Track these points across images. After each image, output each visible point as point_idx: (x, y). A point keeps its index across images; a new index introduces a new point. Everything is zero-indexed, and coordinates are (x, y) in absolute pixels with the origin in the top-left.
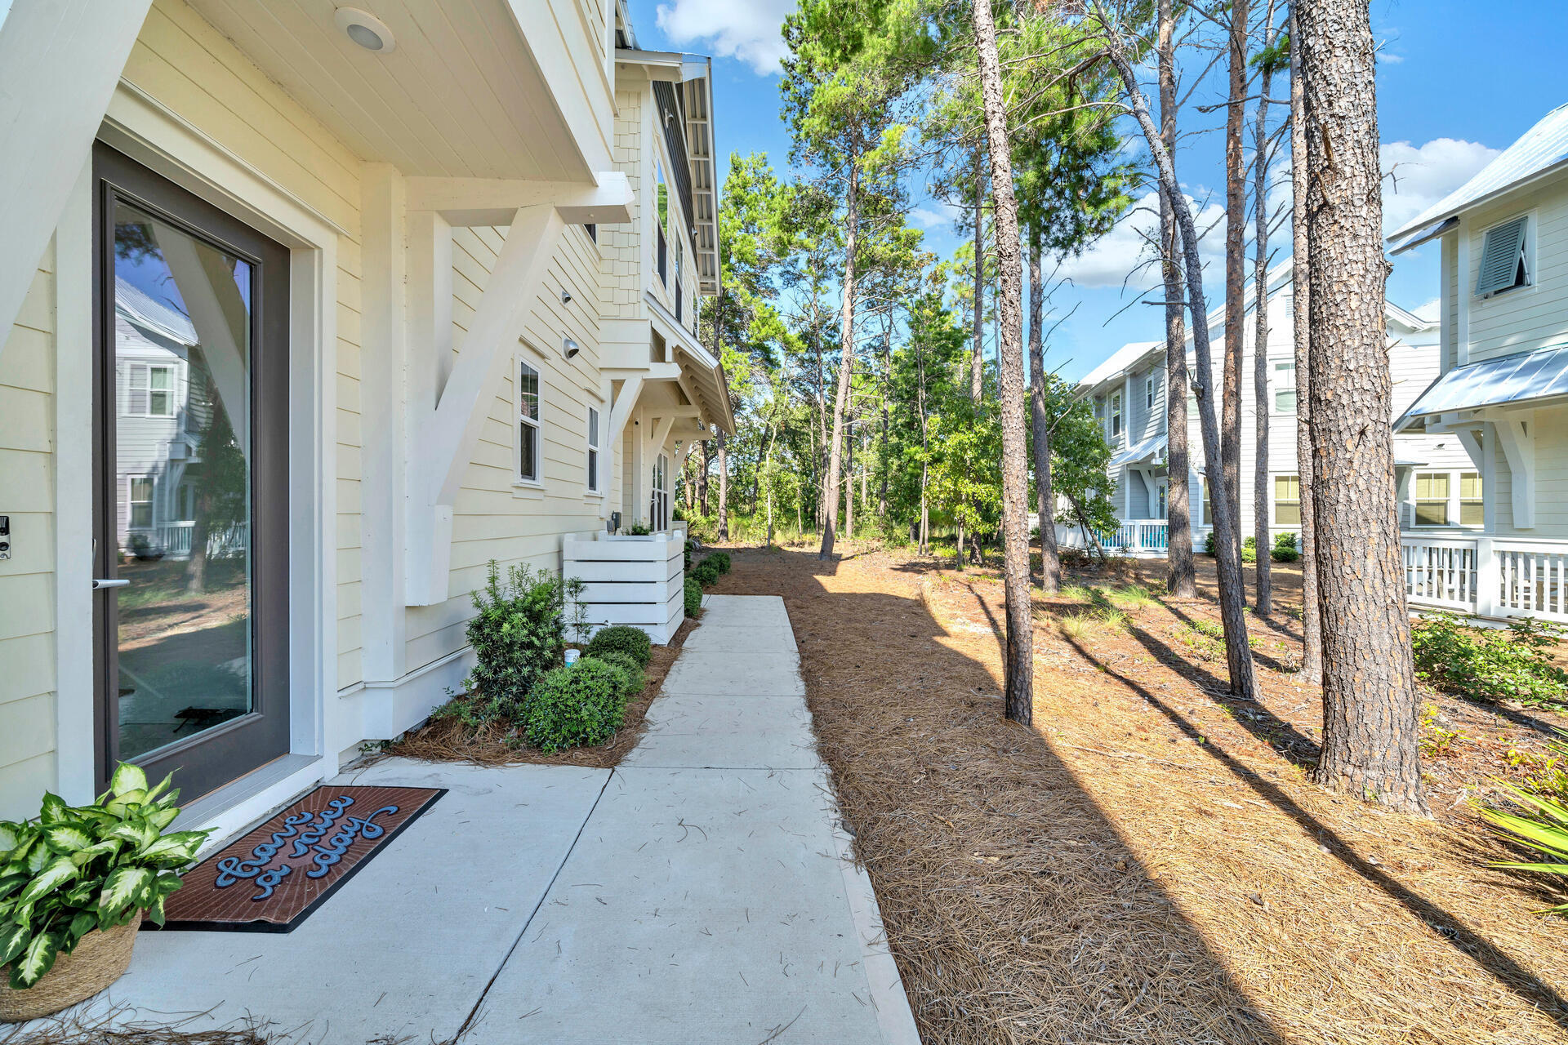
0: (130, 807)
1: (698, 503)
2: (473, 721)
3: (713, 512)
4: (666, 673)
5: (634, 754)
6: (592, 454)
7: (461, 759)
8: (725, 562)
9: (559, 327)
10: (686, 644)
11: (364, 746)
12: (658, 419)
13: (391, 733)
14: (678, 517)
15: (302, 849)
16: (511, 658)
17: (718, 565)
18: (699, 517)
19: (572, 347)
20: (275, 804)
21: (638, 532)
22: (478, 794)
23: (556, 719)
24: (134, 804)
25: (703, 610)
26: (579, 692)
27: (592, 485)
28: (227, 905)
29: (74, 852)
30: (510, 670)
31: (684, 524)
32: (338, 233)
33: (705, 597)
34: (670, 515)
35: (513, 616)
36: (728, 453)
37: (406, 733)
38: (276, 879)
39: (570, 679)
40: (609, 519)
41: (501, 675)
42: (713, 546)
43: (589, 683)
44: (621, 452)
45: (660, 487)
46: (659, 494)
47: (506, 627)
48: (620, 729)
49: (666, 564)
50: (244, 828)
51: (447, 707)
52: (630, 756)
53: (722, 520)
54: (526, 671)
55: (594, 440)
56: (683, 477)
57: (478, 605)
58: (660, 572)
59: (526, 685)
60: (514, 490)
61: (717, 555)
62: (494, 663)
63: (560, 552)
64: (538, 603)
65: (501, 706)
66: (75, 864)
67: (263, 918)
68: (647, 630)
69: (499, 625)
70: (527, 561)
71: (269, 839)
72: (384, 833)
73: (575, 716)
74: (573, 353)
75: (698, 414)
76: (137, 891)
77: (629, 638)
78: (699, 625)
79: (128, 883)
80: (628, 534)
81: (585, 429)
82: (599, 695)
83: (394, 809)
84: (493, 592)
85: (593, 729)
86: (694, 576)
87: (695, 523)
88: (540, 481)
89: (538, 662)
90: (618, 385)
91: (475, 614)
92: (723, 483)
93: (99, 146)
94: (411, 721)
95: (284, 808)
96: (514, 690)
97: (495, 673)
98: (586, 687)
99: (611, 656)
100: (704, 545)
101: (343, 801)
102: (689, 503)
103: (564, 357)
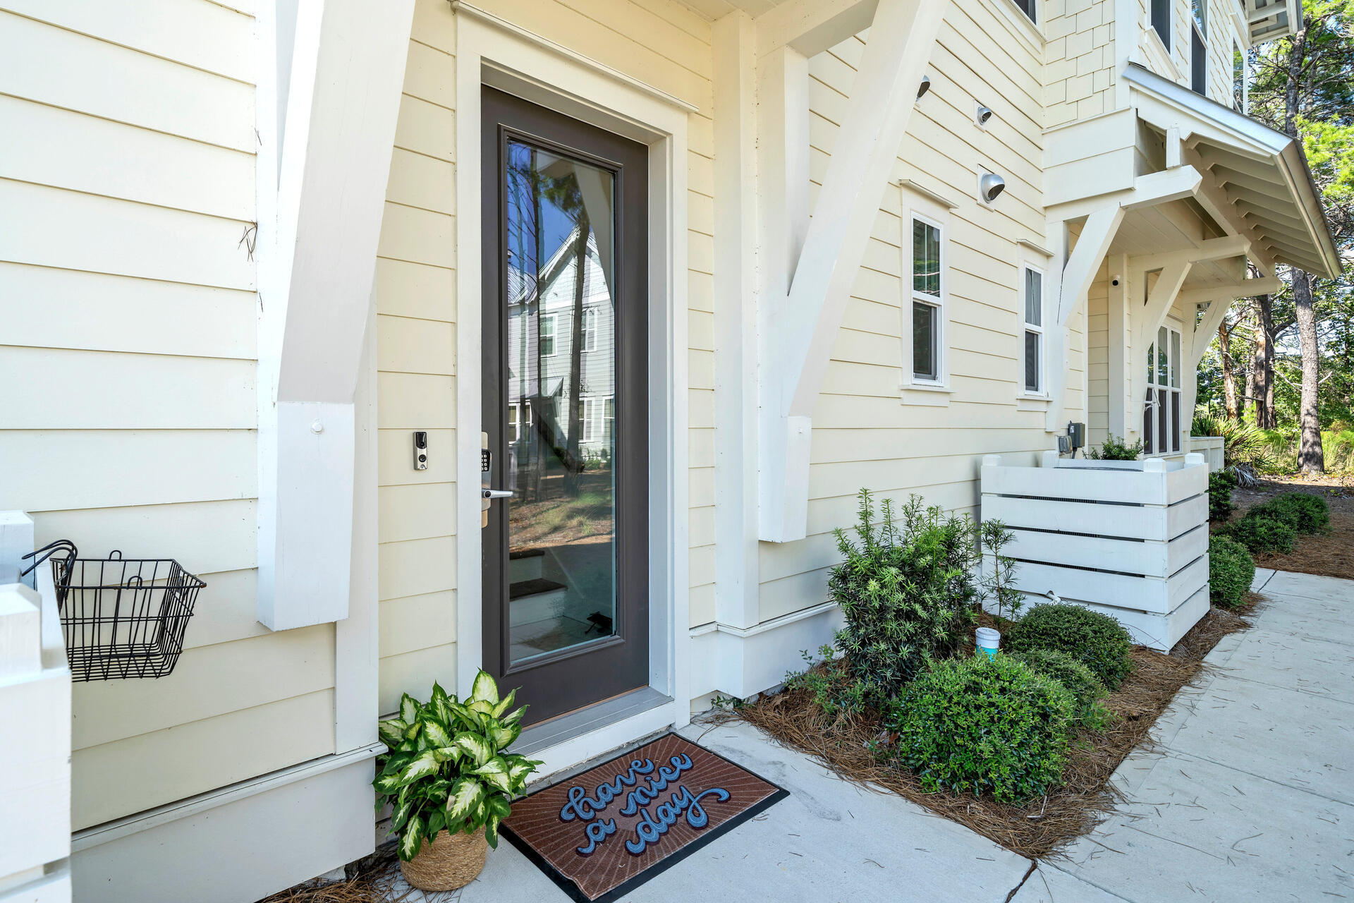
0: (482, 717)
1: (1250, 407)
2: (831, 705)
3: (1286, 422)
4: (1163, 704)
5: (1079, 848)
6: (1031, 338)
7: (814, 753)
8: (1314, 513)
9: (972, 159)
10: (1212, 658)
11: (717, 699)
12: (1157, 272)
13: (744, 691)
14: (1203, 429)
15: (632, 808)
16: (883, 629)
17: (1295, 518)
18: (1252, 430)
19: (994, 184)
20: (631, 739)
21: (1115, 453)
22: (822, 815)
23: (940, 741)
24: (485, 714)
25: (1257, 599)
26: (978, 708)
27: (1032, 382)
28: (558, 845)
29: (438, 747)
30: (883, 646)
31: (1220, 442)
32: (688, 112)
33: (1259, 573)
34: (1186, 424)
35: (885, 571)
36: (1321, 314)
37: (761, 694)
38: (601, 837)
39: (964, 681)
40: (1063, 433)
41: (871, 650)
42: (1286, 481)
43: (996, 698)
44: (1085, 329)
45: (1163, 381)
46: (1162, 394)
47: (873, 585)
48: (1053, 790)
49: (1164, 512)
50: (602, 756)
51: (803, 677)
52: (1070, 849)
53: (1308, 435)
54: (905, 651)
55: (1033, 313)
56: (1220, 364)
57: (844, 548)
58: (1155, 524)
59: (907, 670)
60: (902, 394)
61: (1294, 498)
62: (862, 631)
63: (976, 481)
64: (923, 555)
65: (866, 695)
66: (437, 760)
67: (576, 880)
68: (1124, 619)
69: (865, 579)
70: (919, 492)
71: (611, 780)
72: (707, 826)
73: (971, 745)
74: (995, 192)
75: (1246, 248)
76: (474, 805)
77: (1087, 629)
78: (1246, 626)
79: (466, 796)
80: (1095, 457)
81: (1019, 302)
82: (1013, 723)
83: (725, 795)
84: (866, 532)
85: (1001, 775)
86: (1236, 534)
87: (1241, 441)
88: (944, 380)
89: (926, 641)
90: (1075, 227)
91: (840, 559)
92: (1309, 370)
93: (489, 93)
94: (770, 683)
95: (636, 746)
96: (889, 674)
97: (863, 644)
98: (992, 704)
99: (1046, 655)
100: (1265, 477)
101: (683, 761)
102: (1232, 405)
103: (981, 200)
